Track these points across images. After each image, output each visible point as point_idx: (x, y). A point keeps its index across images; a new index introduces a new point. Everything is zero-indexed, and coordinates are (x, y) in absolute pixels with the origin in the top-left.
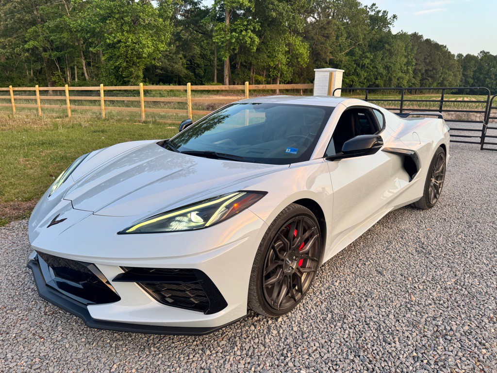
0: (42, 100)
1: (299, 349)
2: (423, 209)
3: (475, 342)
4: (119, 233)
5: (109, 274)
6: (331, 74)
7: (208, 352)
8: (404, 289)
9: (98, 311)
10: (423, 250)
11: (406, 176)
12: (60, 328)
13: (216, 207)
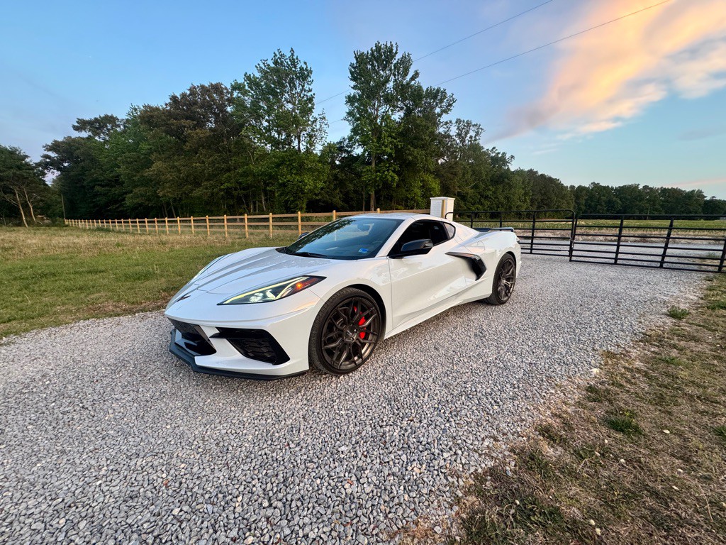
0: (228, 226)
1: (347, 398)
2: (496, 305)
3: (491, 400)
4: (218, 305)
5: (209, 332)
6: (443, 201)
8: (451, 361)
9: (201, 361)
10: (481, 335)
11: (473, 276)
12: (181, 375)
13: (284, 287)
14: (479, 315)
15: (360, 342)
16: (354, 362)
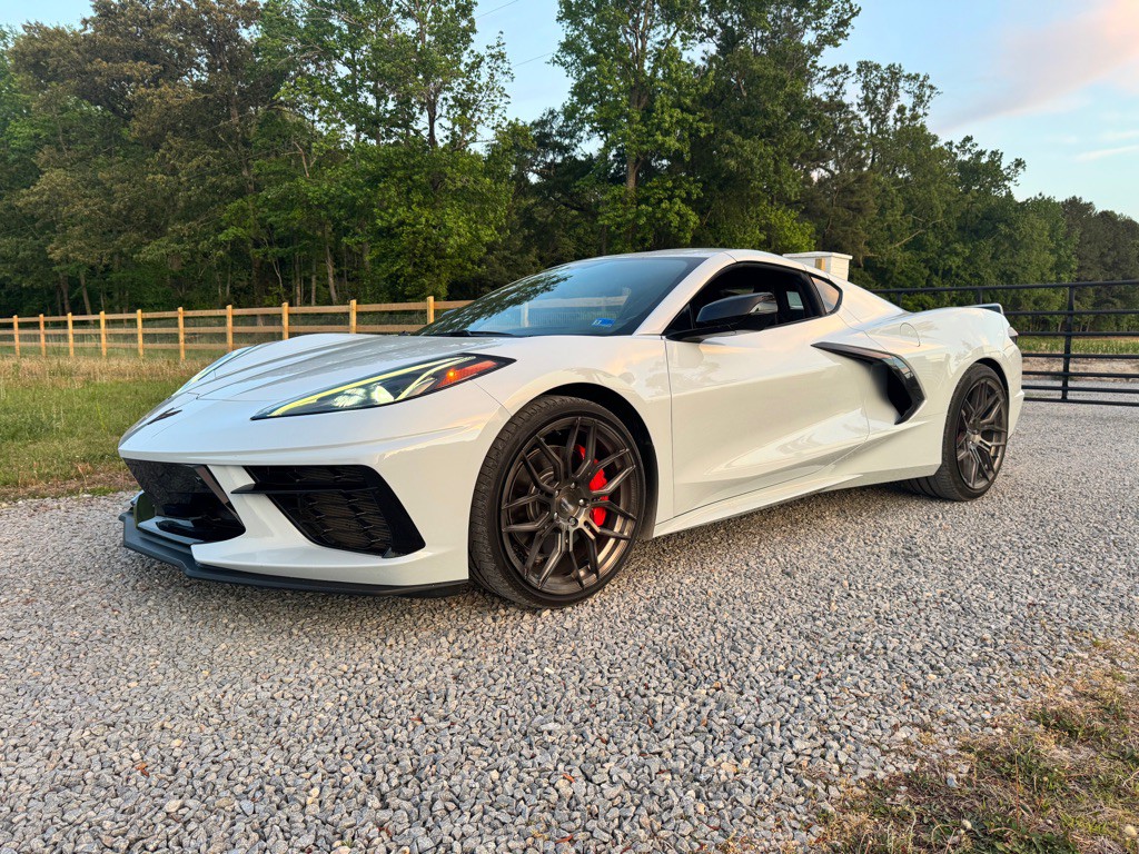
1: (560, 647)
3: (921, 663)
4: (254, 419)
6: (819, 262)
7: (391, 641)
8: (826, 596)
9: (205, 553)
12: (150, 603)
14: (909, 519)
15: (592, 530)
16: (578, 579)
